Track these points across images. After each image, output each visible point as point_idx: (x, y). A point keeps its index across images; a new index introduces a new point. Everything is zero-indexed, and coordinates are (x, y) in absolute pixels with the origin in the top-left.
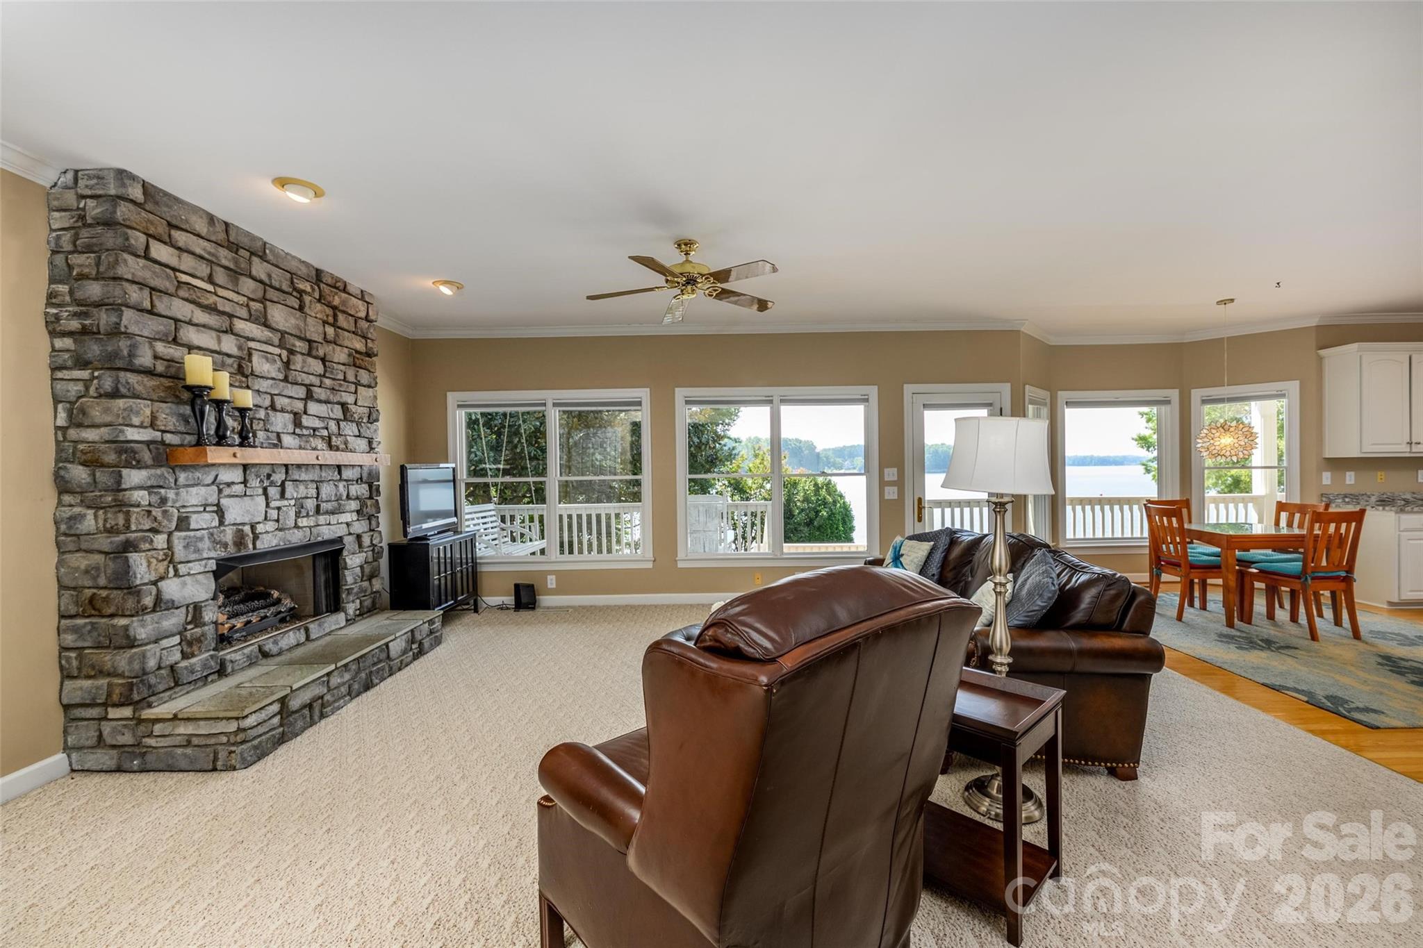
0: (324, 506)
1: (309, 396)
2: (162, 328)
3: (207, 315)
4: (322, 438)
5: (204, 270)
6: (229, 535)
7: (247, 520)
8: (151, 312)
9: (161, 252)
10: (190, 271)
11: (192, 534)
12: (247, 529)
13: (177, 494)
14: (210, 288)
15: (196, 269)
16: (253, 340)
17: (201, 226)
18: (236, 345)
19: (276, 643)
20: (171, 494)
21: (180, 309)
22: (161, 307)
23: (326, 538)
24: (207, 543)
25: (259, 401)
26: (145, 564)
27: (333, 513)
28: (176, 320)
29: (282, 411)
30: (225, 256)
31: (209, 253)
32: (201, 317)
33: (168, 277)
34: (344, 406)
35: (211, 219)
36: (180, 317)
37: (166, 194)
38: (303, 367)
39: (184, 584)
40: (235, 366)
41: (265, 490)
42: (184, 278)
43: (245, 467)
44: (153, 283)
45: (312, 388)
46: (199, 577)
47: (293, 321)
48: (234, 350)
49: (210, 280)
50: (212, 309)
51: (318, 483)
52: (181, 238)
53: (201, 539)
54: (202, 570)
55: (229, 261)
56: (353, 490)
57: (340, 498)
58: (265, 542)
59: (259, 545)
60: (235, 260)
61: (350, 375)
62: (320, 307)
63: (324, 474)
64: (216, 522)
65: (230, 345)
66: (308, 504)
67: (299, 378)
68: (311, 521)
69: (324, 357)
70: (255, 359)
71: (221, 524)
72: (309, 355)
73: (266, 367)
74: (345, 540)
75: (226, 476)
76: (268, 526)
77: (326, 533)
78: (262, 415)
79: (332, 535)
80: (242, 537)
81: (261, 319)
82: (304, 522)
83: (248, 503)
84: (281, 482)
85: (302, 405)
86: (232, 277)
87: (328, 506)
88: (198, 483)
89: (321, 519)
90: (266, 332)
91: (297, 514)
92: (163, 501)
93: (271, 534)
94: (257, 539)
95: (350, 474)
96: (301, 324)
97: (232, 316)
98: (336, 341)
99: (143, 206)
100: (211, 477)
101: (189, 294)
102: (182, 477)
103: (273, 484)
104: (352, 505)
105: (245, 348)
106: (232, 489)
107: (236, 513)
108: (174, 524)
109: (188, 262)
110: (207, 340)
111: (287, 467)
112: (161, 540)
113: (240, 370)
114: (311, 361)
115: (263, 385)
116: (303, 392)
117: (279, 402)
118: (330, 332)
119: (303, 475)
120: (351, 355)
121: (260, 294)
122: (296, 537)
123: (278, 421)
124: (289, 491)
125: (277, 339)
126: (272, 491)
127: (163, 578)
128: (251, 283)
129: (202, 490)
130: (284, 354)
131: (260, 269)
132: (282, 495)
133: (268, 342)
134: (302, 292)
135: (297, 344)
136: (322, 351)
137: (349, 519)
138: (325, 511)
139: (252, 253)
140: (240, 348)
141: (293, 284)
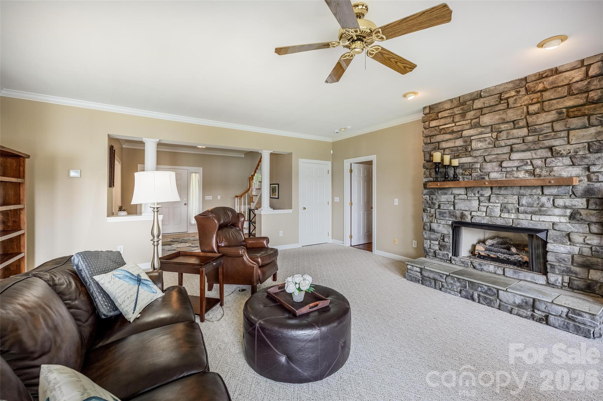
0: (521, 209)
1: (512, 151)
2: (433, 146)
3: (451, 135)
4: (527, 171)
5: (449, 120)
6: (458, 213)
7: (467, 209)
8: (431, 143)
9: (433, 124)
10: (444, 124)
11: (441, 210)
12: (469, 213)
13: (437, 197)
14: (454, 125)
15: (445, 122)
16: (472, 136)
17: (447, 106)
18: (463, 141)
19: (480, 265)
20: (434, 197)
21: (439, 138)
22: (433, 141)
23: (523, 227)
24: (448, 215)
25: (475, 160)
26: (426, 217)
27: (533, 213)
28: (439, 142)
29: (491, 161)
30: (457, 111)
31: (451, 113)
32: (448, 137)
33: (436, 130)
34: (551, 148)
35: (451, 101)
36: (439, 141)
37: (436, 104)
38: (508, 137)
39: (439, 226)
40: (464, 149)
41: (479, 198)
42: (441, 127)
43: (467, 188)
44: (431, 134)
45: (513, 146)
46: (445, 225)
47: (497, 117)
48: (462, 143)
49: (454, 121)
50: (452, 132)
51: (520, 196)
52: (440, 115)
53: (445, 213)
54: (445, 223)
55: (459, 111)
56: (560, 202)
57: (543, 206)
58: (476, 220)
59: (473, 221)
60: (462, 109)
61: (558, 126)
62: (526, 97)
63: (522, 191)
64: (452, 208)
65: (459, 142)
66: (510, 206)
67: (502, 143)
68: (513, 216)
69: (528, 126)
70: (473, 143)
71: (454, 209)
72: (514, 128)
73: (480, 145)
74: (551, 233)
75: (456, 191)
76: (479, 213)
77: (525, 224)
78: (478, 166)
79: (531, 226)
80: (463, 216)
81: (478, 125)
82: (506, 215)
83: (467, 202)
84: (488, 195)
85: (507, 156)
86: (463, 115)
87: (529, 209)
88: (446, 194)
89: (521, 216)
90: (480, 130)
91: (501, 211)
92: (432, 199)
93: (481, 218)
94: (472, 218)
95: (554, 191)
96: (504, 116)
97: (462, 131)
98: (543, 110)
99: (429, 113)
100: (450, 192)
101: (443, 131)
102: (440, 192)
103: (482, 195)
104: (557, 211)
105: (468, 141)
106: (460, 197)
107: (461, 206)
108: (437, 207)
109: (442, 121)
110: (450, 144)
111: (492, 188)
112: (433, 211)
113: (466, 150)
114: (515, 131)
115: (478, 153)
116: (507, 150)
117: (488, 158)
118: (533, 108)
119: (503, 192)
120: (560, 113)
121: (478, 114)
122: (500, 222)
123: (488, 167)
124: (493, 199)
125: (489, 130)
126: (482, 199)
127: (432, 222)
128: (472, 113)
129: (446, 196)
130: (494, 134)
131: (478, 104)
132: (489, 201)
133: (481, 133)
134: (507, 99)
135: (503, 127)
136: (522, 123)
137: (556, 219)
138: (525, 212)
139: (473, 100)
140: (465, 142)
141: (501, 100)
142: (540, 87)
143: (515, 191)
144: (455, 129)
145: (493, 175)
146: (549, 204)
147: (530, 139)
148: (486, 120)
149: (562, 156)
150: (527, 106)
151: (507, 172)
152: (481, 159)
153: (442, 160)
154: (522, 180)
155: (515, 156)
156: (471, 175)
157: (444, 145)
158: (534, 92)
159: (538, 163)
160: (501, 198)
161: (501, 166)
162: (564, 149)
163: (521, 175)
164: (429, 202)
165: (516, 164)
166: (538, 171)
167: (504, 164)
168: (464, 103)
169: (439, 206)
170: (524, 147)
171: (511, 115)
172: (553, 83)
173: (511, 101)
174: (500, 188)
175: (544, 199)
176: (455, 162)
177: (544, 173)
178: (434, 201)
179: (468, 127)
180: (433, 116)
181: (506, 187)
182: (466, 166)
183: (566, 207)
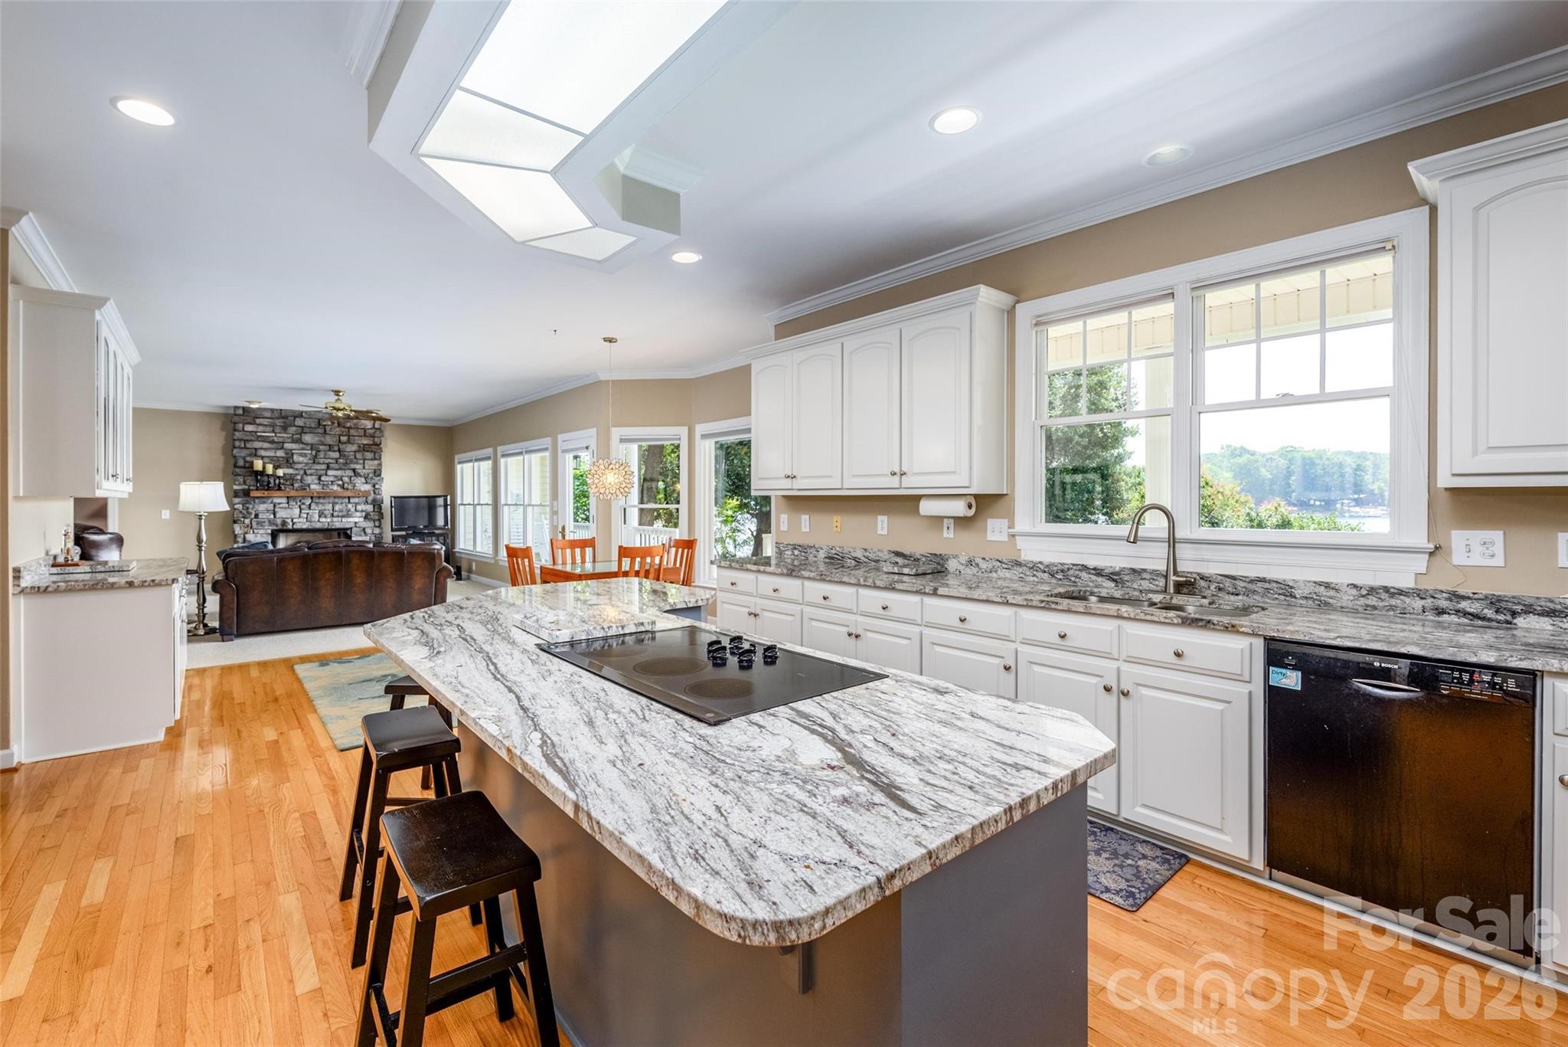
0: (335, 514)
1: (328, 468)
3: (271, 445)
4: (338, 485)
5: (268, 429)
6: (279, 521)
7: (288, 517)
8: (245, 448)
9: (249, 428)
10: (264, 431)
11: (260, 520)
12: (289, 521)
13: (254, 506)
14: (273, 435)
16: (294, 450)
17: (268, 414)
18: (284, 453)
20: (251, 506)
21: (257, 445)
22: (248, 446)
23: (337, 527)
24: (267, 523)
25: (297, 472)
26: (240, 528)
27: (343, 517)
28: (256, 449)
29: (311, 475)
30: (279, 422)
31: (273, 423)
32: (266, 445)
33: (254, 436)
35: (272, 410)
38: (325, 457)
39: (257, 536)
40: (286, 461)
41: (300, 507)
42: (259, 434)
43: (288, 497)
44: (245, 439)
45: (331, 465)
46: (264, 534)
47: (317, 439)
48: (283, 455)
49: (273, 431)
50: (273, 442)
51: (334, 504)
52: (258, 421)
53: (264, 522)
54: (264, 532)
55: (281, 423)
56: (359, 508)
57: (349, 511)
58: (297, 526)
59: (295, 527)
60: (284, 423)
61: (359, 456)
62: (338, 429)
63: (336, 500)
64: (272, 516)
65: (280, 453)
66: (326, 512)
67: (321, 461)
68: (329, 520)
69: (339, 451)
70: (295, 457)
71: (275, 517)
72: (330, 450)
73: (301, 459)
74: (354, 529)
75: (276, 500)
76: (300, 520)
77: (338, 525)
78: (299, 477)
79: (342, 526)
80: (284, 523)
81: (299, 441)
82: (323, 520)
83: (289, 511)
84: (308, 503)
85: (324, 472)
86: (285, 428)
87: (341, 514)
88: (264, 503)
89: (335, 519)
90: (301, 446)
91: (320, 516)
92: (248, 508)
93: (302, 523)
94: (293, 524)
95: (356, 500)
96: (323, 439)
97: (283, 443)
98: (349, 442)
99: (243, 415)
100: (270, 501)
101: (264, 439)
102: (257, 501)
103: (303, 504)
104: (358, 514)
105: (290, 454)
106: (281, 506)
107: (282, 514)
108: (253, 516)
109: (261, 428)
110: (271, 454)
111: (312, 498)
112: (247, 521)
113: (288, 461)
114: (330, 453)
115: (299, 466)
116: (324, 467)
117: (308, 472)
118: (344, 439)
119: (322, 501)
120: (360, 447)
121: (300, 431)
122: (318, 526)
123: (309, 479)
124: (313, 506)
125: (309, 448)
126: (303, 507)
127: (246, 533)
128: (294, 429)
129: (265, 505)
130: (314, 452)
131: (299, 422)
132: (310, 509)
133: (303, 449)
134: (325, 426)
135: (321, 447)
136: (336, 448)
137: (357, 520)
138: (338, 516)
139: (295, 417)
140: (286, 454)
141: (319, 424)
142: (348, 425)
143: (331, 500)
144: (276, 439)
145: (313, 487)
146: (353, 510)
147: (341, 461)
148: (308, 438)
149: (361, 476)
150: (340, 436)
151: (324, 485)
152: (302, 472)
153: (264, 468)
154: (335, 491)
155: (330, 472)
156: (292, 485)
157: (263, 453)
158: (344, 427)
159: (346, 479)
160: (321, 506)
161: (319, 479)
162: (362, 472)
163: (335, 488)
164: (244, 511)
165: (332, 479)
166: (346, 485)
167: (323, 478)
168: (286, 417)
169: (256, 516)
170: (337, 466)
171: (329, 440)
172: (355, 424)
173: (328, 428)
174: (319, 497)
175: (350, 506)
176: (280, 472)
177: (350, 487)
178: (250, 510)
179: (289, 440)
180: (249, 420)
181: (324, 498)
182: (288, 477)
183: (362, 511)
